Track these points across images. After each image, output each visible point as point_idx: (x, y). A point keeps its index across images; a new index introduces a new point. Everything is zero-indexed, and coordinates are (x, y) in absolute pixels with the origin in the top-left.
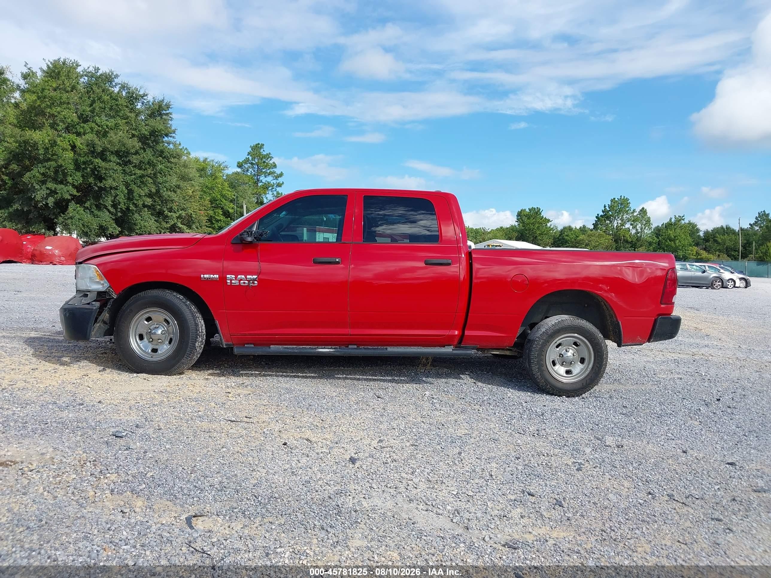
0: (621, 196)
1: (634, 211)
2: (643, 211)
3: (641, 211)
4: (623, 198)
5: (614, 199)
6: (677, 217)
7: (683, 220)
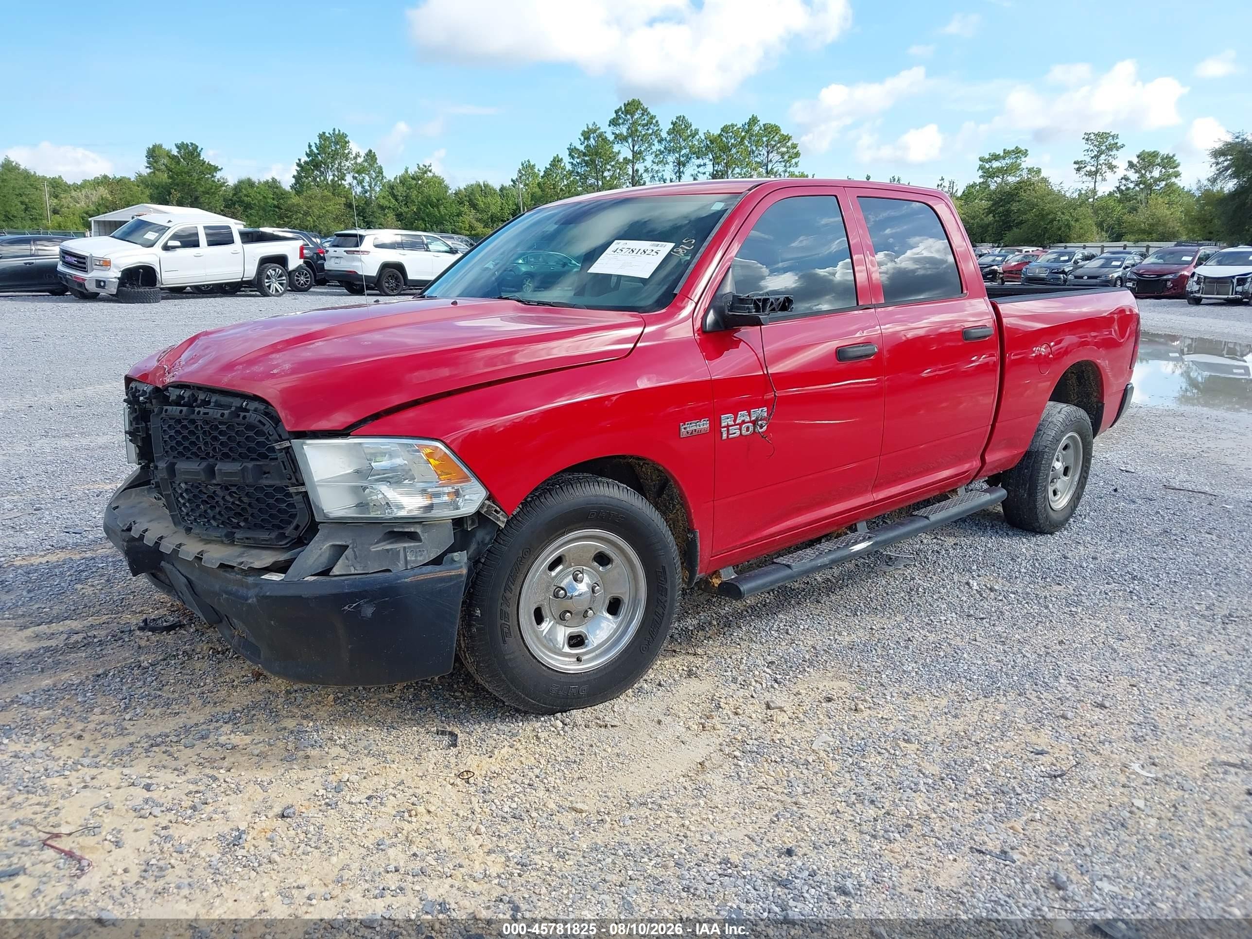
0: (334, 130)
1: (357, 156)
2: (371, 156)
3: (367, 155)
4: (337, 132)
5: (324, 133)
6: (421, 166)
7: (430, 171)
